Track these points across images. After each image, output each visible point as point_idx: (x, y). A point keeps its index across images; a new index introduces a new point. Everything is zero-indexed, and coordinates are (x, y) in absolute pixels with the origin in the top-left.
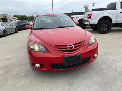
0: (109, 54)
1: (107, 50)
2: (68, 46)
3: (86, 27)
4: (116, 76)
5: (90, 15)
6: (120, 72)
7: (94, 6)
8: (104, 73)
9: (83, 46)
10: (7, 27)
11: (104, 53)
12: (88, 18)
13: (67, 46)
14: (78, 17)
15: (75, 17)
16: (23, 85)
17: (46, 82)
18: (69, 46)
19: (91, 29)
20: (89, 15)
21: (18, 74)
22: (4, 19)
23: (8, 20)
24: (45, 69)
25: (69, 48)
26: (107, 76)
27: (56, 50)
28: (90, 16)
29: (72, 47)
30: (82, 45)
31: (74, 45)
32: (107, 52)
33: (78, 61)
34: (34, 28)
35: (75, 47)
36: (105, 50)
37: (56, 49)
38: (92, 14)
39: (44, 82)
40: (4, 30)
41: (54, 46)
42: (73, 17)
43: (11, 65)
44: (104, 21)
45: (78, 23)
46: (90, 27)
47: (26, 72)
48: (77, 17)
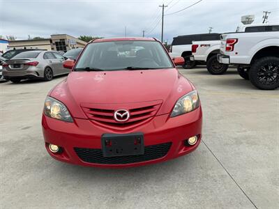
0: (248, 143)
1: (249, 133)
2: (116, 113)
3: (228, 70)
4: (232, 199)
5: (232, 43)
6: (248, 194)
7: (266, 17)
8: (208, 188)
9: (155, 116)
10: (54, 61)
11: (235, 139)
12: (228, 49)
13: (113, 112)
14: (209, 45)
15: (201, 46)
16: (23, 185)
17: (71, 186)
18: (119, 112)
19: (238, 77)
20: (229, 41)
21: (27, 159)
22: (60, 45)
23: (67, 46)
24: (65, 158)
25: (118, 117)
26: (210, 197)
27: (89, 119)
28: (233, 45)
29: (125, 116)
30: (153, 113)
31: (131, 111)
32: (246, 138)
33: (136, 149)
34: (77, 67)
35: (132, 117)
36: (243, 133)
37: (90, 116)
38: (237, 40)
39: (66, 185)
40: (48, 67)
41: (87, 110)
42: (197, 46)
43: (25, 140)
44: (268, 58)
45: (183, 60)
46: (236, 70)
47: (43, 158)
48: (206, 45)
